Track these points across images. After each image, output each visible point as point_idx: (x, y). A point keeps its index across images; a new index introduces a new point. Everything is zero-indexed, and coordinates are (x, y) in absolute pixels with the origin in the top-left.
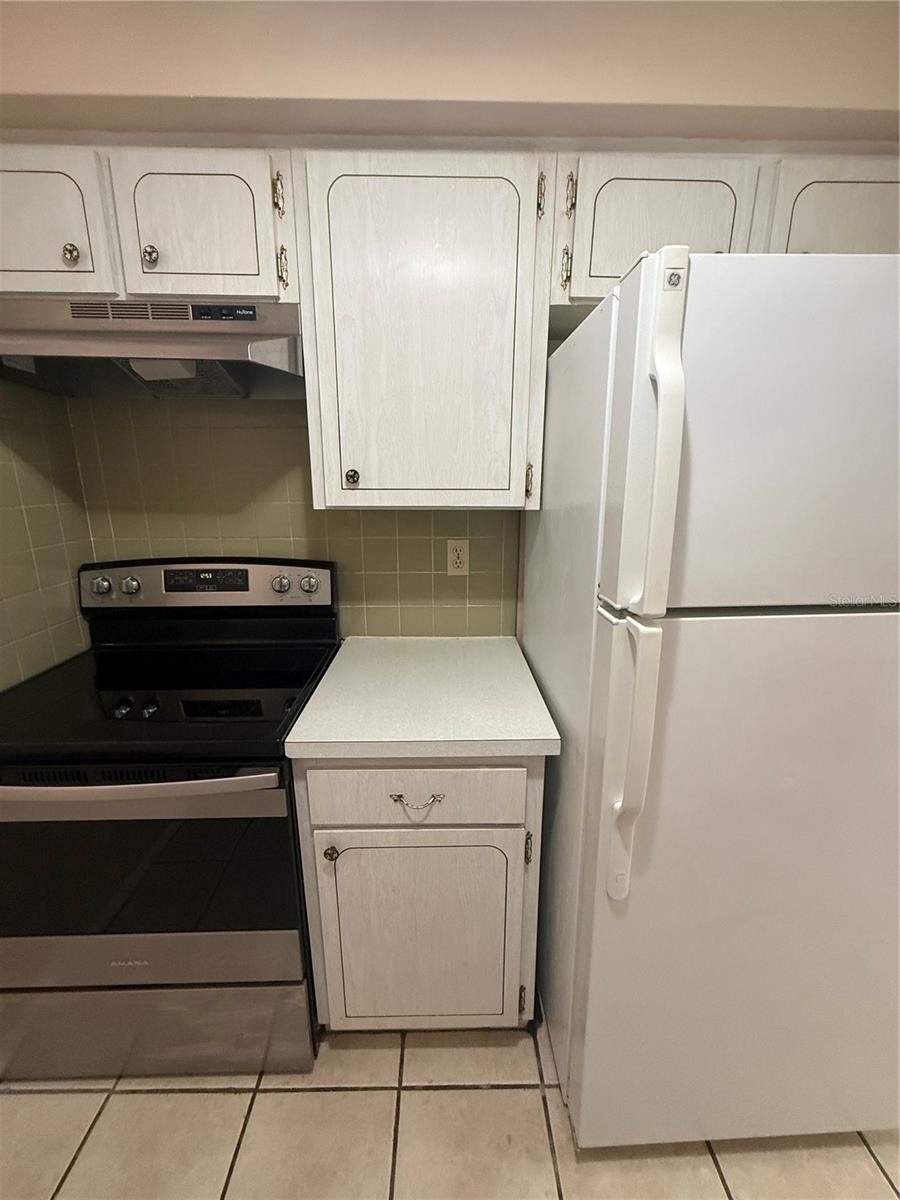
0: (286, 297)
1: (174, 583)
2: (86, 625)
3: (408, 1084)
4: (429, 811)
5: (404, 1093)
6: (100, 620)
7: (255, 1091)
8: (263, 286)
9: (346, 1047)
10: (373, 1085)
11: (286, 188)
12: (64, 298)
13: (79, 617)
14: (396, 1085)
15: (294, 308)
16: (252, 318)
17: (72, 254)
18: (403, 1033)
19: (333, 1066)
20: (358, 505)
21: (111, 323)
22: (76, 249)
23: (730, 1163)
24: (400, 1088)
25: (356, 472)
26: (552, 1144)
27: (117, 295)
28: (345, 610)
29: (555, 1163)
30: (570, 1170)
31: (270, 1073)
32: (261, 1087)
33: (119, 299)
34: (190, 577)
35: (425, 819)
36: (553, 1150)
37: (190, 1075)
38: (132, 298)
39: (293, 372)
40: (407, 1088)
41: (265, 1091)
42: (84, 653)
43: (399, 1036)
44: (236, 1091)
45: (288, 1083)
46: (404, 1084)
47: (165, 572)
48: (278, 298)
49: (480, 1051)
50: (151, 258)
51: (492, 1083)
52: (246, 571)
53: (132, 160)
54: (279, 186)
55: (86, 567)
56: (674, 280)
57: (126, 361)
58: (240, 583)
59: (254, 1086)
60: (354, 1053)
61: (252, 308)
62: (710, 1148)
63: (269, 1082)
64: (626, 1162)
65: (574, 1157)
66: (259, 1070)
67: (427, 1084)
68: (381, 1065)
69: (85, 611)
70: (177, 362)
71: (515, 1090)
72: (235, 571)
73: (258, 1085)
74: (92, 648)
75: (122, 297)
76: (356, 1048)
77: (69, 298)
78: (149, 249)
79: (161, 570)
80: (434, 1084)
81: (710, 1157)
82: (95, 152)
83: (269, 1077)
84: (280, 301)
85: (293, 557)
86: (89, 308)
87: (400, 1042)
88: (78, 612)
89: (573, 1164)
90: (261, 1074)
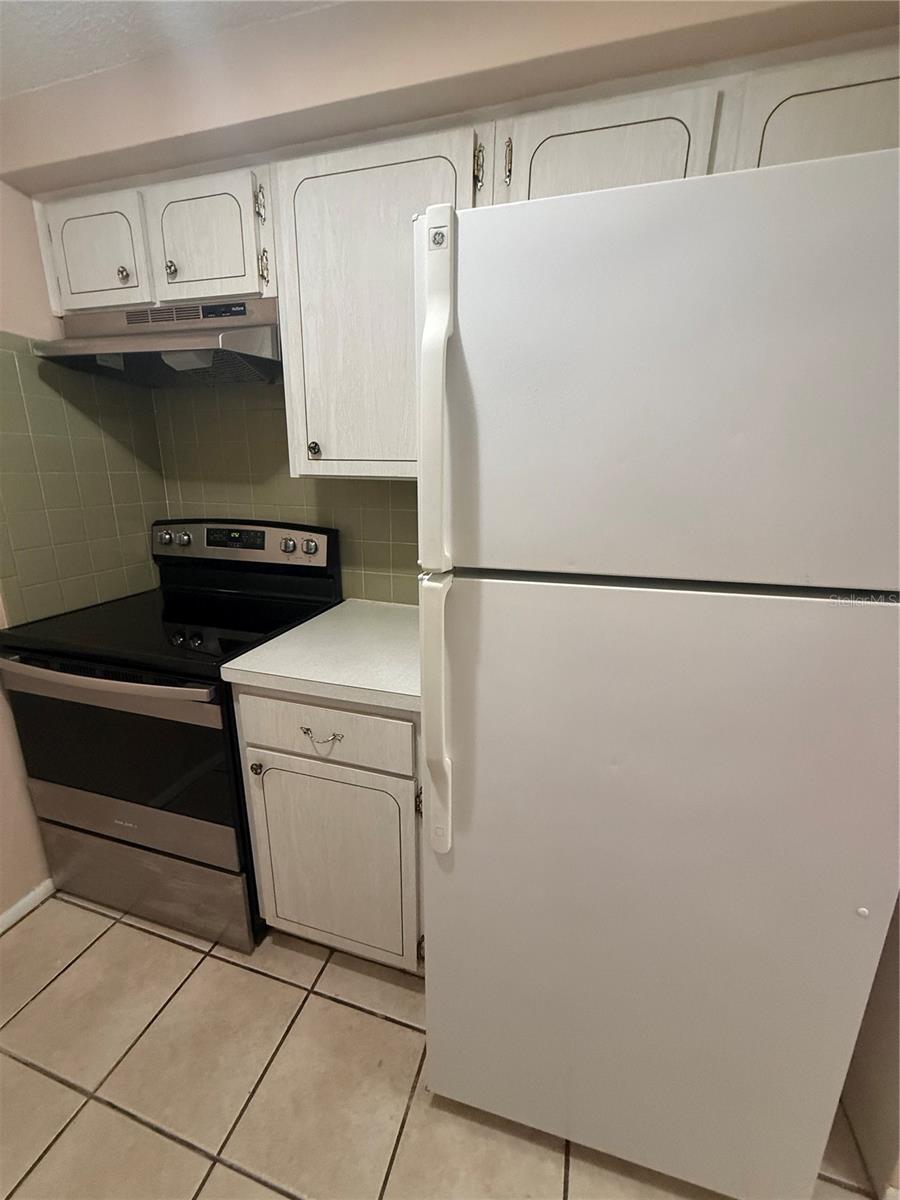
0: (267, 293)
1: (214, 540)
2: (158, 569)
3: (319, 991)
4: (332, 748)
5: (312, 995)
6: (169, 565)
7: (207, 954)
8: (248, 285)
9: (284, 946)
10: (292, 981)
11: (267, 199)
12: (121, 309)
13: (152, 562)
14: (309, 988)
15: (274, 300)
16: (243, 313)
17: (124, 275)
18: (333, 950)
19: (268, 956)
20: (321, 474)
21: (151, 326)
22: (125, 270)
23: (581, 1173)
24: (311, 991)
25: (316, 444)
26: (416, 1082)
27: (155, 304)
28: (347, 573)
29: (411, 1098)
30: (421, 1110)
31: (222, 945)
32: (212, 953)
33: (156, 306)
34: (224, 536)
35: (328, 755)
36: (414, 1088)
37: (171, 927)
38: (164, 305)
39: (275, 358)
40: (316, 993)
41: (212, 956)
42: (155, 590)
43: (327, 951)
44: (195, 949)
45: (231, 957)
46: (315, 989)
47: (208, 530)
48: (260, 294)
49: (389, 986)
50: (173, 271)
51: (388, 1015)
52: (264, 533)
53: (160, 193)
54: (261, 196)
55: (158, 523)
56: (438, 239)
57: (158, 354)
58: (258, 542)
59: (207, 950)
60: (287, 952)
61: (243, 305)
62: (568, 1148)
63: (219, 951)
64: (476, 1125)
65: (430, 1101)
66: (215, 939)
67: (333, 996)
68: (304, 968)
69: (156, 558)
70: (191, 353)
71: (404, 1028)
72: (256, 532)
73: (210, 951)
74: (160, 588)
75: (158, 305)
76: (291, 949)
77: (126, 309)
78: (169, 264)
79: (205, 527)
80: (340, 998)
81: (564, 1158)
82: (138, 192)
83: (221, 948)
84: (263, 297)
85: (306, 524)
86: (137, 315)
87: (327, 956)
88: (150, 557)
89: (425, 1106)
90: (216, 944)
